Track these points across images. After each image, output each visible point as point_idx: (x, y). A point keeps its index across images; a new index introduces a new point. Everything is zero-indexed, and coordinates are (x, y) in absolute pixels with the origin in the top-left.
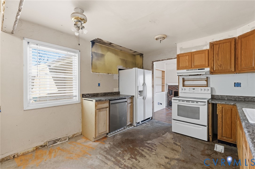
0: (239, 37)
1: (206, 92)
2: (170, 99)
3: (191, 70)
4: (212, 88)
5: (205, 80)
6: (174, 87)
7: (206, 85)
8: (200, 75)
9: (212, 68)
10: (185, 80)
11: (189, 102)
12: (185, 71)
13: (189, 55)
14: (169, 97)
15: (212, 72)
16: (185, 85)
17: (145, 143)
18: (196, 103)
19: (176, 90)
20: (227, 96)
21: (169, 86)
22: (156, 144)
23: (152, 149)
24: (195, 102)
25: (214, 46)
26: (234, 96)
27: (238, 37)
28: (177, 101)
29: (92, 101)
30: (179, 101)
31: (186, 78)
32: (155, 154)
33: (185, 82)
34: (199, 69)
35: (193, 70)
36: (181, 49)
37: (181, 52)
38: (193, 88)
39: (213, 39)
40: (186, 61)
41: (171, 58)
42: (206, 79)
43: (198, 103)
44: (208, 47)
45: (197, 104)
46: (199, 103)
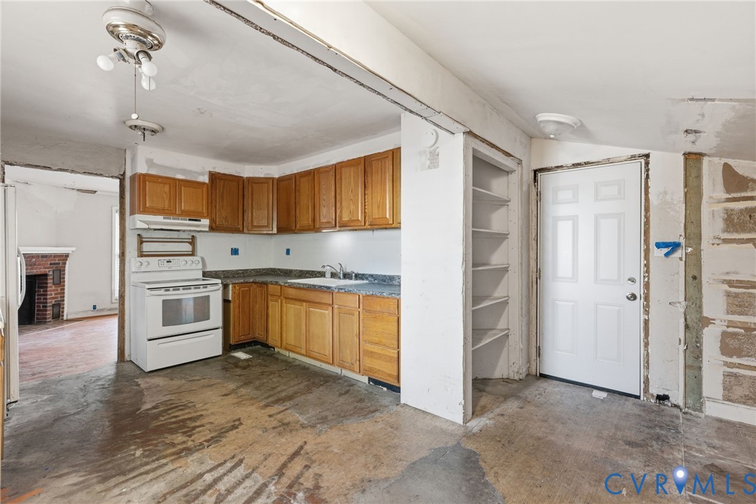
0: (249, 179)
1: (194, 266)
3: (181, 220)
4: (202, 258)
5: (190, 243)
7: (191, 253)
8: (178, 231)
9: (213, 221)
10: (144, 240)
11: (190, 289)
12: (160, 218)
13: (170, 184)
15: (212, 229)
16: (144, 253)
18: (204, 288)
20: (223, 271)
24: (201, 286)
25: (218, 181)
26: (232, 271)
27: (246, 178)
28: (162, 292)
30: (166, 291)
31: (144, 234)
33: (144, 244)
34: (189, 220)
35: (178, 219)
36: (150, 162)
37: (148, 171)
38: (168, 258)
39: (214, 168)
40: (165, 195)
42: (191, 240)
43: (206, 287)
44: (205, 179)
45: (205, 290)
46: (210, 288)
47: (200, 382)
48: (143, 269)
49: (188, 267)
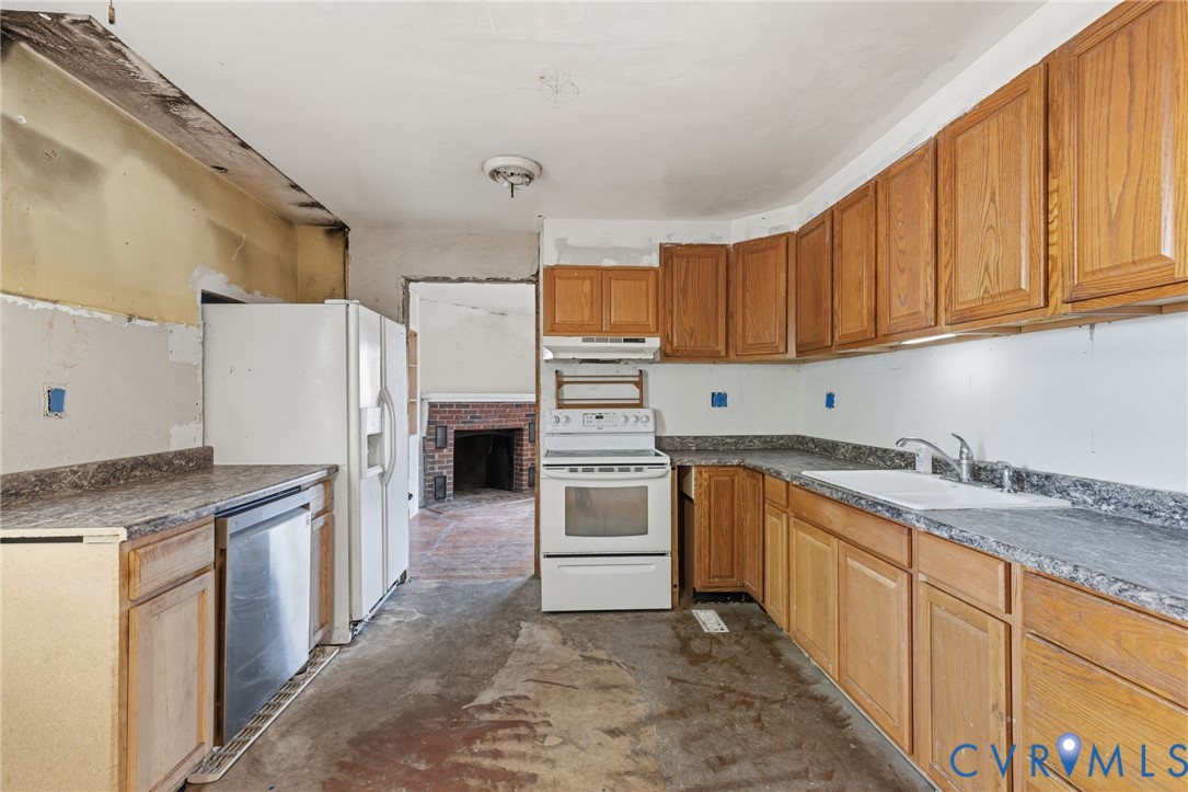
0: (737, 246)
1: (640, 427)
2: (436, 466)
4: (656, 414)
5: (636, 383)
6: (455, 412)
7: (637, 402)
8: (619, 361)
9: (666, 340)
10: (565, 380)
11: (612, 470)
12: (577, 341)
13: (591, 278)
14: (433, 457)
15: (667, 355)
16: (566, 402)
17: (470, 711)
18: (637, 470)
19: (464, 422)
20: (695, 438)
21: (432, 405)
22: (522, 693)
23: (529, 725)
24: (632, 467)
25: (675, 259)
26: (713, 438)
27: (734, 245)
28: (565, 473)
29: (79, 539)
30: (572, 471)
31: (567, 370)
32: (561, 740)
33: (566, 387)
34: (626, 340)
35: (606, 341)
36: (561, 245)
37: (559, 260)
38: (598, 411)
39: (669, 236)
40: (583, 299)
41: (505, 276)
42: (637, 379)
43: (641, 470)
44: (653, 260)
45: (639, 474)
46: (648, 472)
47: (598, 668)
48: (561, 428)
49: (629, 427)
